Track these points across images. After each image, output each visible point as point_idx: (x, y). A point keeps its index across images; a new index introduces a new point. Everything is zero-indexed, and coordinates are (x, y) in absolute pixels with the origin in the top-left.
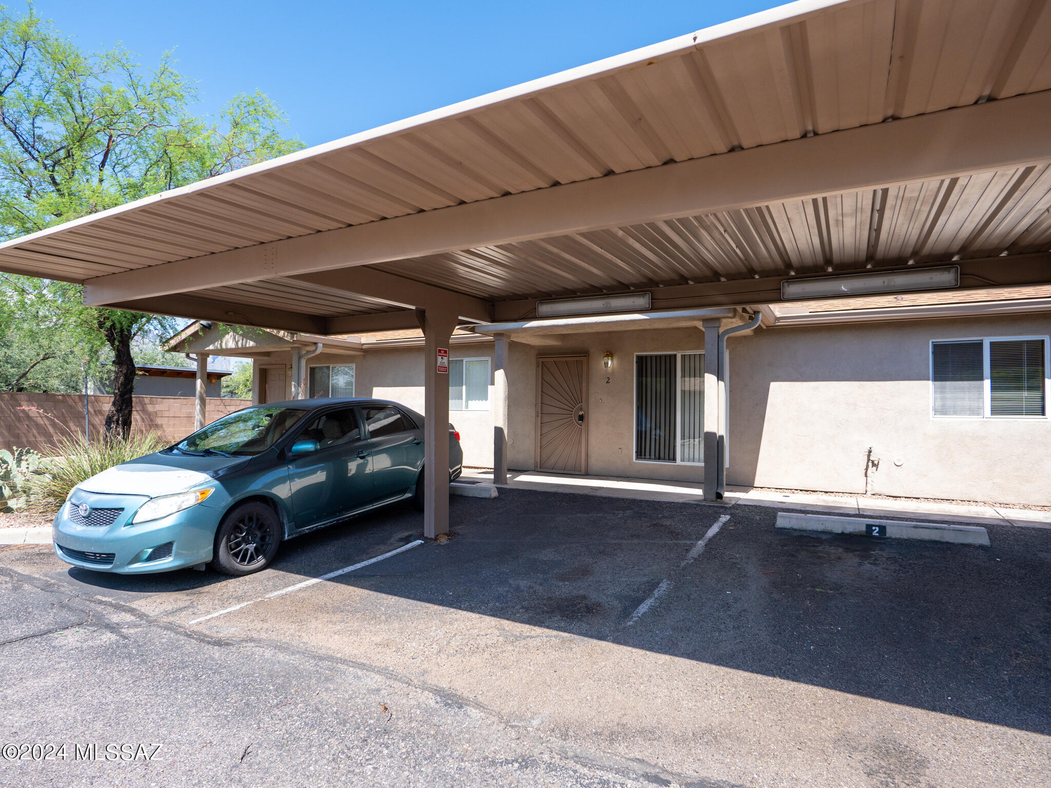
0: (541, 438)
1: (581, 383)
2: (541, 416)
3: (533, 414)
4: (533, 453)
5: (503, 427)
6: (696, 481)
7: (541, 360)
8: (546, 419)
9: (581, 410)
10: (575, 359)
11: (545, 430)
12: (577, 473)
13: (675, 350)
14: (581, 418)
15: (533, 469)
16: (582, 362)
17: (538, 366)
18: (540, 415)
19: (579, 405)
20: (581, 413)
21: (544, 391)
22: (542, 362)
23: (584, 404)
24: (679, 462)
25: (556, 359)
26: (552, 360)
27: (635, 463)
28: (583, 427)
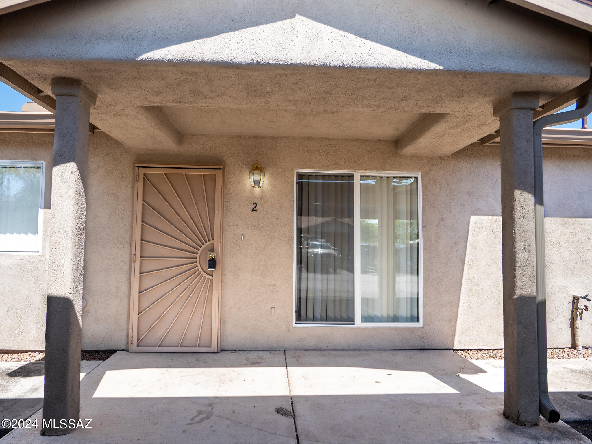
0: (139, 296)
1: (212, 210)
2: (141, 262)
3: (126, 257)
4: (123, 321)
5: (71, 297)
6: (382, 348)
7: (142, 171)
8: (150, 265)
9: (212, 250)
10: (203, 173)
11: (146, 285)
12: (204, 350)
13: (353, 168)
14: (212, 263)
15: (124, 347)
16: (214, 178)
17: (136, 179)
18: (138, 259)
19: (208, 243)
20: (212, 255)
21: (146, 221)
22: (145, 174)
23: (217, 243)
24: (358, 322)
25: (169, 172)
26: (163, 172)
27: (295, 328)
28: (215, 278)
